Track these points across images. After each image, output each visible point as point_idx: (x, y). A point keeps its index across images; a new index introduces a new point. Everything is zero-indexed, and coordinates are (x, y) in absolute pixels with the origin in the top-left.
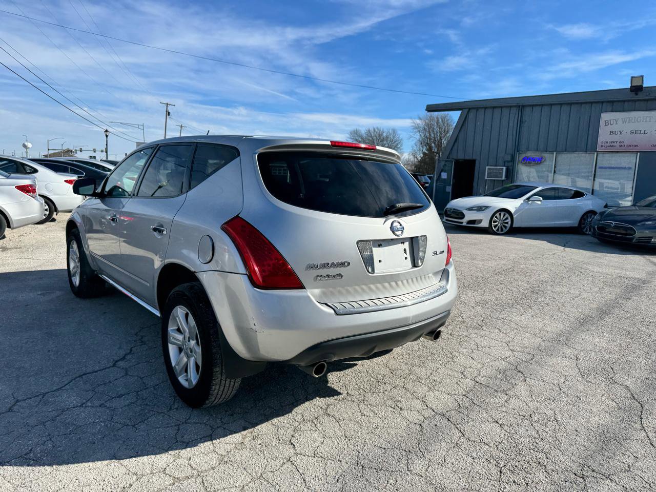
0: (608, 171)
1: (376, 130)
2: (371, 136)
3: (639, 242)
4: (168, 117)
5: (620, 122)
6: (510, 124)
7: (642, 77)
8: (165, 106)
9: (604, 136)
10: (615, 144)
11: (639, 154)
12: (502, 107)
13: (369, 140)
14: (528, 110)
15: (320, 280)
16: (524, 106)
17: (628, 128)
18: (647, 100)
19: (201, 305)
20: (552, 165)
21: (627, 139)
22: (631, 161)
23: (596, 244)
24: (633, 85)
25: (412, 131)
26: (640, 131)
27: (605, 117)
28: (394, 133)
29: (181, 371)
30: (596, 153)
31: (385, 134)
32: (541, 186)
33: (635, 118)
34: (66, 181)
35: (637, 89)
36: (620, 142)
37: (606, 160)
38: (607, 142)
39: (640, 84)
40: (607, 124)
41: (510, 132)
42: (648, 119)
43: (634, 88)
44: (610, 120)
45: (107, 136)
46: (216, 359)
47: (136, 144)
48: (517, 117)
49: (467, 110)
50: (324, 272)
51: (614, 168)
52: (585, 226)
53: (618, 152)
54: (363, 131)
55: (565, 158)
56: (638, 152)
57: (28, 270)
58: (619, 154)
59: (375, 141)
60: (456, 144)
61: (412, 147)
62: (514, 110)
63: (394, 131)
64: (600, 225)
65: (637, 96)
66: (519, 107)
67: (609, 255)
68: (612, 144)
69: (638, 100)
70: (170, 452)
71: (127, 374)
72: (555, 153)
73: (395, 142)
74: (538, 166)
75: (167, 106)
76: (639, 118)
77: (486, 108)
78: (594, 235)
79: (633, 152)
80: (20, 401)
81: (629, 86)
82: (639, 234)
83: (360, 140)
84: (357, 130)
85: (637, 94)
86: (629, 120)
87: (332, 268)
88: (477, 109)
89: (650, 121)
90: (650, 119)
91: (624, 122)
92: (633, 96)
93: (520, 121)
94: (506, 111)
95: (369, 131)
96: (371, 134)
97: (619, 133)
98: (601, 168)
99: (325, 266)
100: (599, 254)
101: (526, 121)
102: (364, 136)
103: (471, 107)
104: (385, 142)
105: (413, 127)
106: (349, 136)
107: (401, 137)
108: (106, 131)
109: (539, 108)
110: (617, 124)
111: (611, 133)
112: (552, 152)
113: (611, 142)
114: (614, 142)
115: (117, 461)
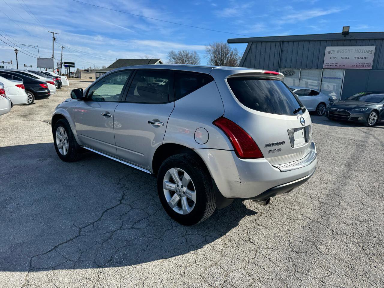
0: (328, 79)
1: (184, 52)
2: (182, 56)
3: (351, 120)
4: (54, 41)
5: (336, 52)
6: (276, 52)
7: (349, 27)
8: (52, 34)
9: (327, 60)
10: (333, 65)
11: (345, 70)
12: (271, 42)
13: (180, 58)
14: (286, 44)
15: (271, 153)
16: (283, 42)
17: (339, 55)
18: (350, 40)
19: (195, 167)
20: (299, 76)
21: (339, 61)
22: (341, 74)
23: (327, 121)
24: (344, 31)
25: (206, 53)
26: (347, 57)
27: (328, 49)
28: (195, 54)
29: (174, 205)
30: (322, 70)
31: (190, 55)
32: (297, 88)
33: (344, 50)
34: (17, 86)
35: (346, 33)
36: (336, 64)
37: (327, 73)
38: (329, 64)
39: (348, 31)
40: (329, 53)
41: (276, 57)
42: (351, 51)
43: (344, 33)
44: (331, 51)
45: (16, 53)
46: (207, 198)
47: (36, 59)
48: (279, 47)
49: (251, 43)
50: (273, 148)
51: (332, 78)
52: (319, 111)
53: (334, 69)
54: (177, 52)
55: (306, 72)
56: (344, 69)
57: (18, 145)
58: (335, 70)
59: (184, 59)
60: (245, 63)
61: (207, 62)
62: (278, 44)
63: (195, 52)
64: (330, 111)
65: (345, 38)
66: (281, 42)
67: (338, 127)
68: (331, 65)
69: (347, 40)
70: (191, 252)
71: (132, 208)
72: (300, 69)
73: (196, 59)
74: (291, 76)
75: (53, 34)
76: (346, 50)
77: (262, 42)
78: (327, 116)
79: (342, 69)
80: (82, 228)
81: (341, 32)
82: (352, 115)
83: (175, 58)
84: (173, 52)
85: (345, 36)
86: (341, 51)
87: (277, 146)
88: (257, 42)
89: (352, 52)
90: (352, 51)
91: (338, 52)
92: (343, 38)
93: (282, 50)
94: (273, 44)
95: (180, 52)
96: (181, 54)
97: (335, 58)
98: (324, 78)
99: (273, 144)
100: (333, 127)
101: (284, 50)
102: (178, 55)
103: (253, 41)
104: (190, 60)
105: (206, 51)
106: (168, 55)
107: (199, 56)
108: (16, 50)
109: (292, 43)
110: (334, 53)
111: (331, 58)
112: (299, 69)
113: (331, 64)
114: (332, 64)
115: (166, 260)
